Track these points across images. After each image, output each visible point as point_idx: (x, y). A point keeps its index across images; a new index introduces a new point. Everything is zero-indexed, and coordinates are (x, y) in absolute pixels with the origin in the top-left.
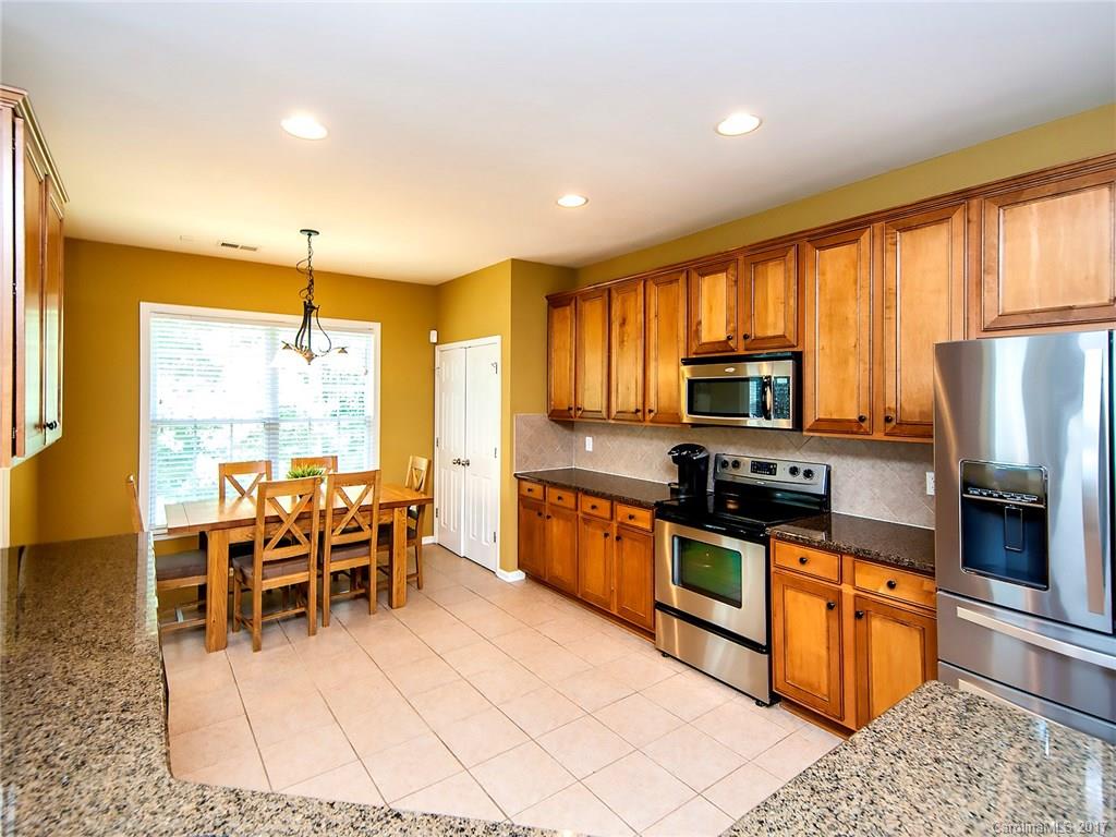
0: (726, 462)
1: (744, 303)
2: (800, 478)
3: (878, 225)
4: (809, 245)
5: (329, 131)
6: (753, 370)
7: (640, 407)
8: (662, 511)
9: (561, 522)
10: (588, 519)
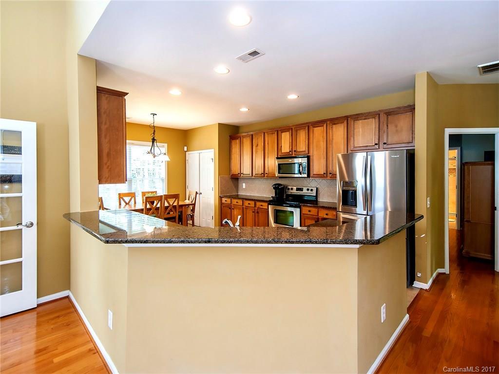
0: (289, 189)
1: (293, 141)
2: (310, 191)
3: (328, 122)
4: (311, 126)
5: (182, 93)
6: (296, 161)
7: (263, 172)
8: (270, 202)
9: (237, 210)
10: (247, 208)
